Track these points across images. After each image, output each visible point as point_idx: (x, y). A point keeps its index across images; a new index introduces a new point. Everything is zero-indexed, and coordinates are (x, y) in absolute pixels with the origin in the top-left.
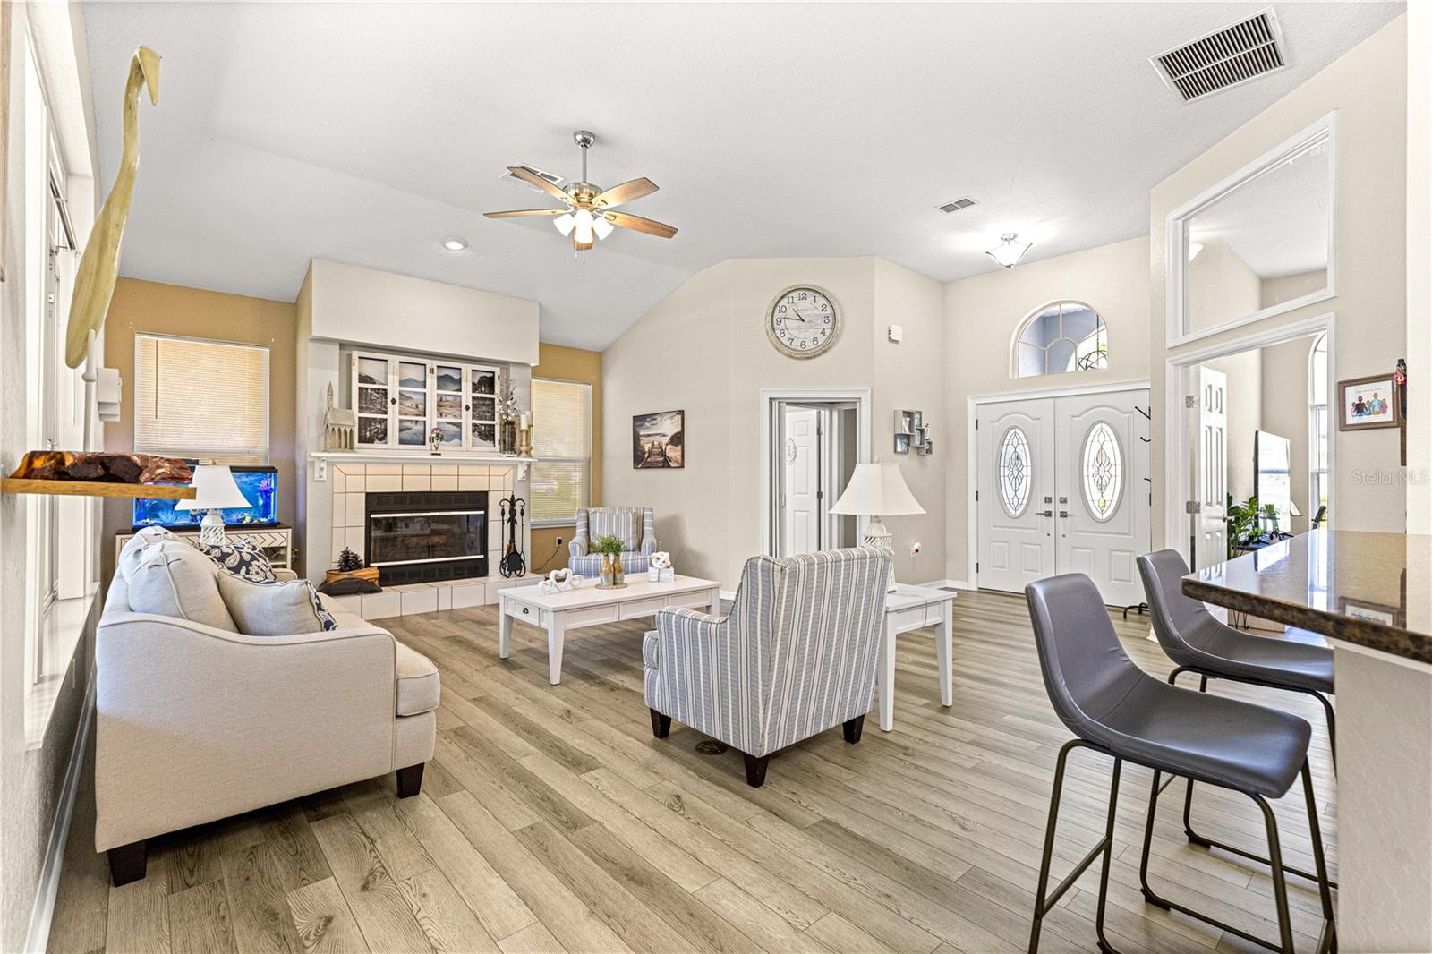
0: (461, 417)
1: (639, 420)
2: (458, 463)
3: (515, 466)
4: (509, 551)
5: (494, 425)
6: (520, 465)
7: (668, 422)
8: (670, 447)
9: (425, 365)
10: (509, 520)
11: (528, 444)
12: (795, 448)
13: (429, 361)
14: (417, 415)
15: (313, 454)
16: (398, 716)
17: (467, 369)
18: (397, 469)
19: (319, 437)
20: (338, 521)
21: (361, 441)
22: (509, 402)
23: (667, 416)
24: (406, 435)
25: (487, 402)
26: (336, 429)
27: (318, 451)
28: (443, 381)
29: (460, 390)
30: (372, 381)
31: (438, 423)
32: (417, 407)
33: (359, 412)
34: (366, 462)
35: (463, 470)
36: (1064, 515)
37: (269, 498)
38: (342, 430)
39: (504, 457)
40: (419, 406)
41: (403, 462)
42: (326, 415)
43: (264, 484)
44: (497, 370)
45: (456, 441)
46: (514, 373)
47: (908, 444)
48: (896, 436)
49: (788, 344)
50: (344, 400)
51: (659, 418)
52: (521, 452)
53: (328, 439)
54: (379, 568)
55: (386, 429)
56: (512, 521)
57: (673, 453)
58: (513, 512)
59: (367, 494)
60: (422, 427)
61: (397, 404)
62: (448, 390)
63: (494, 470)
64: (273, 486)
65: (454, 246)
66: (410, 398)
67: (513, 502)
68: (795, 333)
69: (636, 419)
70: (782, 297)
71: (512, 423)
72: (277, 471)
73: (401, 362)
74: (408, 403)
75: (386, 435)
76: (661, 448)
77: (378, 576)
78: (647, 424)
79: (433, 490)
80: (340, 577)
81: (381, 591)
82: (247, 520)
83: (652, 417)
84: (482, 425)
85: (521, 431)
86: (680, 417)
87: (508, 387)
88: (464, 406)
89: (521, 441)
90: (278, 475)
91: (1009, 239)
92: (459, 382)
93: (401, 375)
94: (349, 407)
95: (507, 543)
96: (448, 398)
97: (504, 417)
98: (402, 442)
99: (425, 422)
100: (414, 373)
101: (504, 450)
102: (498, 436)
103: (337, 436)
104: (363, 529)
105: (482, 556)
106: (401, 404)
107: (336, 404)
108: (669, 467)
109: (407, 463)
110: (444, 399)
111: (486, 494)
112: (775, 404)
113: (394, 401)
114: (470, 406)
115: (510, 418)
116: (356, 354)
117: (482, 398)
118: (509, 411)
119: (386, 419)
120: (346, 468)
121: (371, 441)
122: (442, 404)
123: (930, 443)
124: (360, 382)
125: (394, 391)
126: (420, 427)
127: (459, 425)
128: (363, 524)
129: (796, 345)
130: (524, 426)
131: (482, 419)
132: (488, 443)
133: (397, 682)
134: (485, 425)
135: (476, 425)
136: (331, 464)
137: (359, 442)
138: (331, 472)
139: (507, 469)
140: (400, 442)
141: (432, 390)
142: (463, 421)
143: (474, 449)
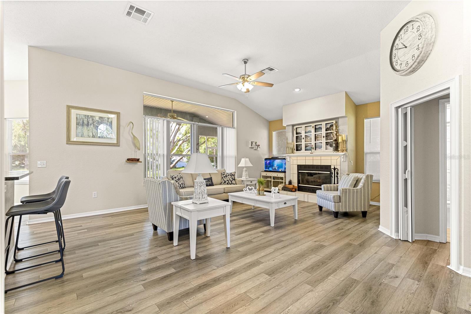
2: (321, 156)
3: (340, 156)
5: (333, 142)
9: (311, 126)
10: (334, 176)
13: (312, 124)
14: (310, 142)
17: (324, 124)
18: (304, 158)
20: (292, 172)
24: (307, 148)
26: (291, 148)
27: (287, 154)
28: (316, 129)
29: (322, 132)
30: (299, 134)
31: (315, 143)
34: (297, 156)
35: (322, 158)
39: (335, 153)
41: (306, 156)
44: (334, 122)
45: (321, 148)
46: (339, 120)
49: (400, 69)
52: (340, 151)
55: (302, 147)
58: (335, 173)
59: (298, 165)
61: (304, 139)
62: (318, 132)
63: (332, 158)
66: (309, 137)
67: (335, 169)
68: (403, 58)
70: (396, 38)
71: (336, 140)
73: (305, 127)
79: (314, 164)
84: (331, 142)
85: (340, 143)
88: (323, 136)
92: (321, 129)
93: (305, 130)
94: (294, 142)
96: (319, 135)
97: (334, 138)
99: (312, 143)
100: (308, 129)
101: (335, 150)
104: (297, 175)
106: (306, 139)
111: (331, 166)
112: (400, 110)
114: (325, 136)
116: (295, 127)
117: (330, 133)
119: (302, 144)
120: (293, 158)
122: (316, 137)
124: (296, 134)
125: (303, 136)
126: (310, 145)
127: (322, 143)
128: (297, 173)
129: (403, 66)
130: (340, 141)
131: (331, 140)
132: (331, 148)
135: (327, 142)
136: (290, 157)
137: (296, 151)
138: (290, 159)
139: (338, 157)
140: (305, 150)
141: (313, 133)
142: (323, 141)
143: (326, 150)
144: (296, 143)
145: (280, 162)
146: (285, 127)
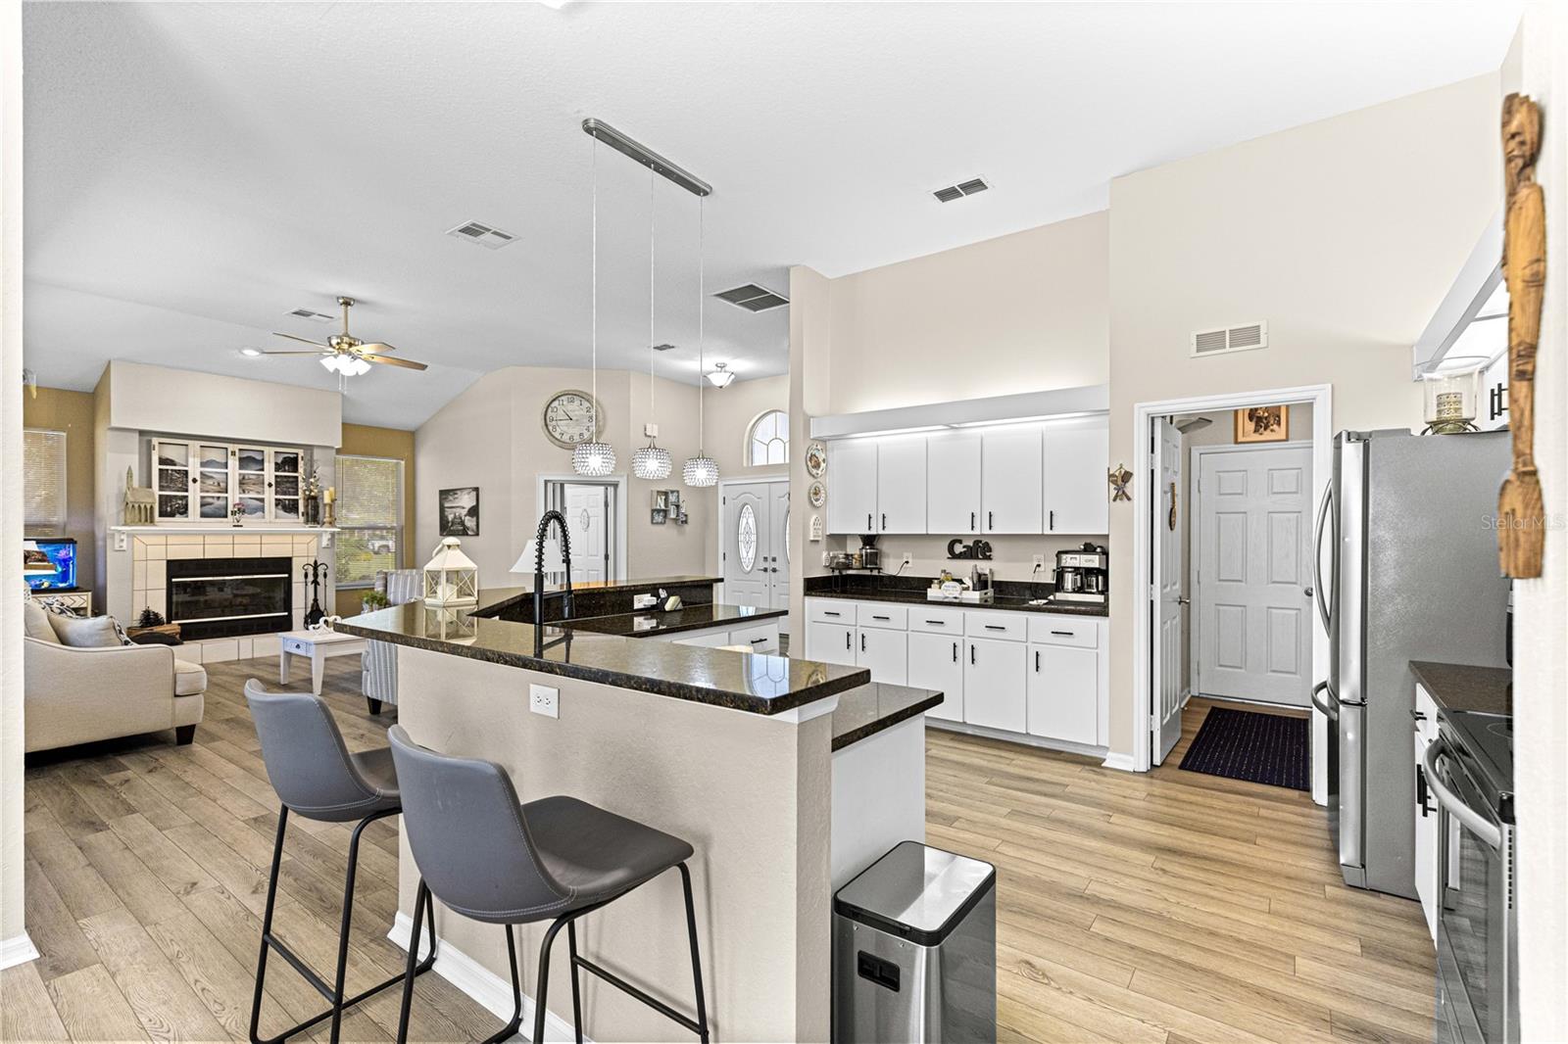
0: (263, 493)
1: (444, 494)
2: (261, 534)
3: (319, 535)
4: (312, 607)
5: (297, 500)
6: (324, 535)
7: (467, 496)
8: (467, 518)
9: (226, 449)
10: (313, 582)
11: (331, 516)
12: (588, 517)
13: (231, 445)
14: (219, 492)
15: (113, 528)
16: (176, 696)
17: (269, 451)
18: (199, 539)
19: (118, 513)
20: (139, 584)
21: (161, 515)
22: (312, 480)
23: (466, 492)
24: (207, 509)
25: (291, 480)
26: (136, 506)
27: (118, 525)
28: (244, 462)
29: (263, 470)
30: (172, 463)
31: (240, 498)
32: (219, 484)
33: (160, 490)
34: (166, 534)
35: (265, 539)
36: (774, 570)
37: (68, 566)
38: (142, 506)
39: (307, 528)
40: (222, 484)
41: (204, 533)
42: (126, 494)
43: (62, 554)
44: (301, 452)
45: (259, 514)
46: (317, 454)
47: (665, 517)
48: (653, 511)
49: (559, 438)
50: (145, 480)
51: (458, 492)
52: (324, 523)
53: (128, 516)
54: (179, 624)
55: (187, 505)
56: (315, 582)
57: (470, 522)
58: (316, 575)
59: (169, 562)
60: (224, 502)
61: (198, 483)
62: (251, 470)
63: (297, 539)
64: (71, 555)
65: (251, 353)
66: (212, 477)
67: (316, 567)
68: (565, 429)
69: (442, 492)
70: (554, 400)
71: (315, 498)
72: (76, 542)
73: (202, 446)
74: (210, 482)
75: (187, 509)
76: (461, 518)
77: (179, 631)
78: (451, 498)
79: (236, 557)
80: (141, 632)
81: (182, 644)
82: (46, 585)
83: (454, 491)
84: (286, 499)
85: (325, 505)
86: (475, 493)
87: (312, 466)
88: (266, 483)
89: (325, 512)
90: (77, 546)
91: (722, 367)
92: (262, 462)
93: (201, 457)
94: (150, 486)
95: (310, 602)
96: (251, 477)
97: (307, 493)
98: (203, 515)
99: (227, 498)
100: (216, 455)
101: (307, 522)
102: (301, 509)
103: (137, 511)
104: (165, 592)
105: (286, 614)
106: (202, 482)
107: (136, 483)
108: (467, 535)
109: (209, 534)
110: (246, 477)
111: (290, 559)
112: (550, 486)
113: (195, 481)
114: (273, 483)
115: (313, 494)
116: (155, 441)
117: (285, 477)
118: (312, 487)
119: (187, 497)
120: (146, 540)
121: (172, 515)
122: (244, 481)
123: (686, 516)
124: (160, 464)
125: (194, 470)
126: (222, 502)
127: (262, 500)
128: (165, 587)
129: (566, 438)
130: (327, 500)
131: (289, 495)
132: (292, 515)
133: (175, 675)
134: (289, 500)
135: (279, 500)
136: (131, 536)
138: (129, 543)
139: (310, 538)
140: (201, 517)
141: (234, 470)
142: (266, 496)
143: (277, 520)
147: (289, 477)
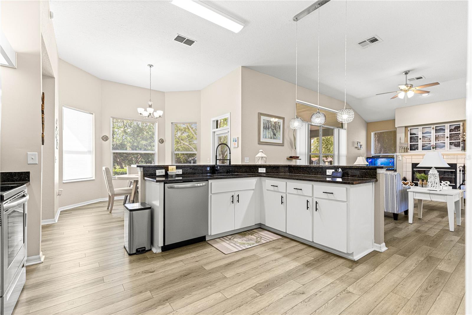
2: (444, 155)
5: (460, 142)
13: (432, 126)
14: (429, 142)
17: (447, 126)
18: (421, 157)
20: (404, 170)
22: (464, 134)
24: (425, 147)
27: (399, 153)
28: (437, 131)
29: (445, 132)
30: (414, 134)
31: (436, 143)
34: (412, 155)
38: (404, 148)
39: (461, 152)
40: (429, 139)
41: (423, 155)
42: (399, 145)
44: (461, 123)
45: (443, 148)
50: (406, 140)
55: (418, 147)
58: (464, 171)
59: (412, 163)
60: (431, 145)
61: (421, 140)
62: (440, 133)
63: (460, 157)
66: (427, 137)
67: (464, 167)
71: (465, 140)
73: (423, 128)
74: (427, 139)
84: (455, 142)
87: (465, 128)
88: (446, 137)
92: (445, 130)
93: (423, 131)
94: (407, 142)
96: (441, 135)
97: (462, 139)
98: (424, 149)
99: (431, 143)
100: (427, 130)
101: (462, 150)
103: (402, 149)
104: (411, 173)
106: (423, 139)
110: (439, 136)
111: (456, 164)
113: (420, 139)
114: (449, 136)
116: (409, 128)
117: (456, 133)
118: (464, 136)
119: (418, 144)
120: (406, 157)
121: (415, 150)
122: (437, 137)
124: (410, 135)
125: (420, 135)
126: (429, 145)
127: (444, 143)
128: (411, 171)
131: (456, 140)
134: (457, 142)
135: (451, 142)
136: (402, 156)
137: (410, 150)
138: (402, 158)
140: (422, 150)
141: (433, 134)
142: (446, 142)
143: (450, 150)
144: (410, 143)
145: (385, 161)
146: (396, 128)
147: (457, 133)
